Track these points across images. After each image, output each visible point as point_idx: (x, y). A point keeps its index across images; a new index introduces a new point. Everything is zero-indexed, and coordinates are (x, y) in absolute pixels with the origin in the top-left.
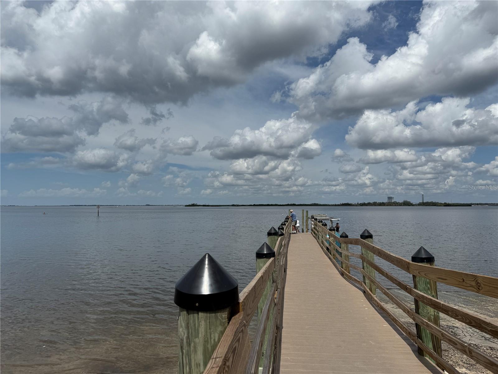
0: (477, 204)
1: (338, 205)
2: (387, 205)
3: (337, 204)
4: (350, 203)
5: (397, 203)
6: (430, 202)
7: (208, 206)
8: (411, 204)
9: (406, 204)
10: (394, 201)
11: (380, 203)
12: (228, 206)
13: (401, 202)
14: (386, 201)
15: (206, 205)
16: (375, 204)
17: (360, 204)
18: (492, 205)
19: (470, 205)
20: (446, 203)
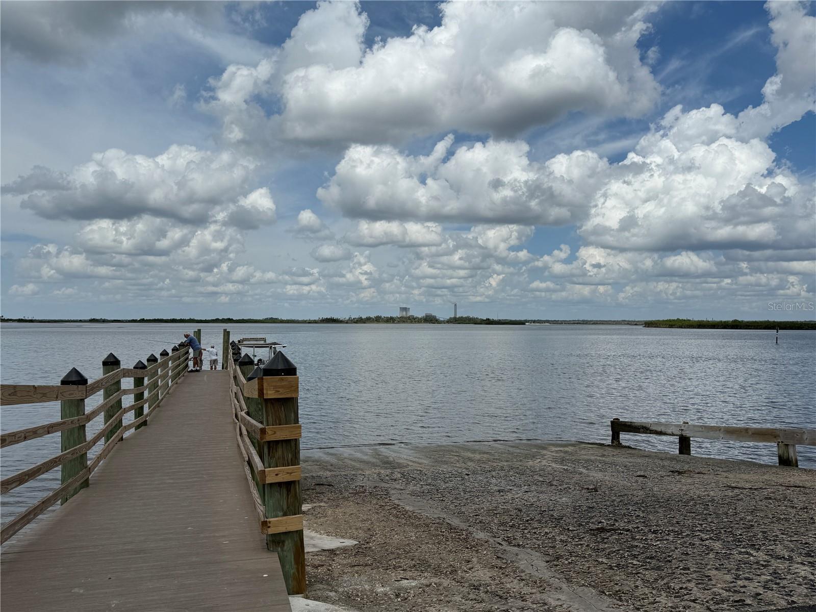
0: (534, 322)
1: (315, 322)
2: (399, 322)
3: (312, 319)
4: (335, 317)
5: (414, 319)
6: (466, 318)
7: (31, 321)
8: (436, 321)
9: (430, 320)
10: (411, 314)
11: (387, 317)
12: (81, 321)
13: (420, 316)
14: (397, 314)
15: (27, 318)
16: (378, 320)
17: (354, 319)
18: (555, 324)
19: (522, 323)
20: (489, 319)
